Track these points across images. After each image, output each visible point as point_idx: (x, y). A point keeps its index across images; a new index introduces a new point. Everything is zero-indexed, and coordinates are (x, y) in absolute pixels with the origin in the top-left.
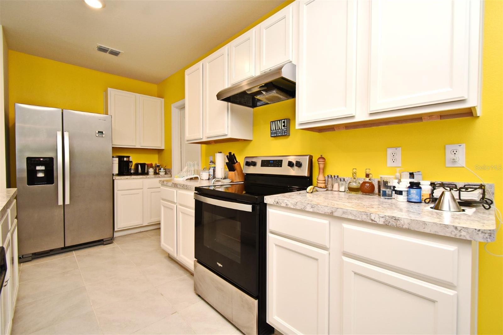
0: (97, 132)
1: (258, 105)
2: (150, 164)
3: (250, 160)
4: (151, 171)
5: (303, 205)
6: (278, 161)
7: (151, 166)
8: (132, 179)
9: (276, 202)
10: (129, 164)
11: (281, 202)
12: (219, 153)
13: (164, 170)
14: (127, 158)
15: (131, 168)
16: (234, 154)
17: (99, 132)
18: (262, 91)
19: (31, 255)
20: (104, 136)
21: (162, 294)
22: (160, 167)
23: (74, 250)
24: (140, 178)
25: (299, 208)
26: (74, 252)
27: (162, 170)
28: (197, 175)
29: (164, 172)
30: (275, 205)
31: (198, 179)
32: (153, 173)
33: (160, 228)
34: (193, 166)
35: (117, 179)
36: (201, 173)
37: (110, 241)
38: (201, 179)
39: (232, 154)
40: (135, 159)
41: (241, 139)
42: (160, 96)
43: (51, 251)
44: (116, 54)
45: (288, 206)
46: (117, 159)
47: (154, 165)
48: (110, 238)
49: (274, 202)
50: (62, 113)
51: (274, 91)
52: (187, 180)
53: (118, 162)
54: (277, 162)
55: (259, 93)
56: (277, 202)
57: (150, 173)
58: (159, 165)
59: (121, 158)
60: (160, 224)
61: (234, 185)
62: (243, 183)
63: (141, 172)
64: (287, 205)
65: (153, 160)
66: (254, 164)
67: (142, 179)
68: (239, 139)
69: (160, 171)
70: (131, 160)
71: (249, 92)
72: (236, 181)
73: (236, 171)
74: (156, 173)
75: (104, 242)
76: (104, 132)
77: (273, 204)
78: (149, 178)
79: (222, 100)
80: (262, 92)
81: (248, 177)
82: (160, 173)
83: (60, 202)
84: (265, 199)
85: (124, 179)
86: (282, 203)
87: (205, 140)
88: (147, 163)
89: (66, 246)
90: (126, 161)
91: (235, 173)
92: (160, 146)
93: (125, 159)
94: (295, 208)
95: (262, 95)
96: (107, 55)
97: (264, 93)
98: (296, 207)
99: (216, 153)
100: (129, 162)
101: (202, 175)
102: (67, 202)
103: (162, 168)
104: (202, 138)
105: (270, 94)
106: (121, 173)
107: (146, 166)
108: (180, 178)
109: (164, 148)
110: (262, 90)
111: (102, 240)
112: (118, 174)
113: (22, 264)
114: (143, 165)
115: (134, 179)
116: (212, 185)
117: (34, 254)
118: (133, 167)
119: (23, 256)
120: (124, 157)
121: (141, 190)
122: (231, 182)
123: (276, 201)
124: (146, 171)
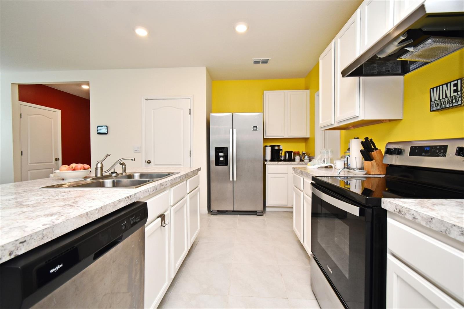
0: (253, 127)
1: (410, 70)
2: (297, 152)
3: (392, 147)
4: (297, 158)
5: (444, 226)
6: (438, 147)
7: (298, 153)
8: (279, 164)
9: (398, 210)
10: (280, 152)
11: (406, 212)
12: (355, 138)
13: (308, 157)
14: (278, 147)
15: (281, 156)
16: (371, 140)
17: (254, 127)
18: (405, 48)
19: (216, 211)
20: (257, 130)
21: (281, 274)
22: (306, 155)
23: (239, 214)
24: (286, 164)
25: (437, 229)
26: (238, 216)
27: (306, 157)
28: (331, 163)
29: (308, 159)
30: (396, 214)
31: (332, 168)
32: (299, 160)
33: (292, 212)
34: (326, 154)
35: (267, 164)
36: (335, 162)
37: (261, 213)
38: (335, 168)
39: (369, 139)
40: (285, 147)
41: (386, 120)
42: (307, 88)
43: (227, 211)
44: (265, 62)
45: (417, 220)
46: (270, 148)
47: (301, 153)
48: (261, 211)
49: (395, 209)
50: (233, 116)
51: (429, 41)
52: (318, 168)
53: (270, 150)
54: (438, 149)
55: (402, 51)
56: (400, 211)
57: (296, 160)
58: (305, 153)
59: (272, 147)
60: (292, 207)
61: (371, 178)
62: (384, 176)
63: (288, 159)
64: (414, 218)
65: (300, 148)
66: (399, 152)
67: (287, 165)
68: (383, 120)
69: (305, 158)
70: (281, 149)
71: (382, 56)
72: (374, 174)
73: (373, 161)
74: (301, 160)
75: (257, 213)
76: (257, 127)
77: (393, 212)
78: (293, 164)
79: (349, 76)
80: (407, 49)
81: (390, 169)
82: (305, 160)
83: (231, 179)
84: (383, 202)
85: (273, 164)
86: (407, 214)
87: (336, 125)
88: (293, 151)
89: (234, 210)
90: (277, 149)
91: (372, 163)
92: (305, 135)
93: (276, 148)
94: (428, 226)
95: (409, 53)
96: (261, 65)
97: (411, 49)
98: (430, 226)
99: (351, 139)
100: (279, 150)
101: (335, 163)
102: (235, 179)
103: (307, 156)
104: (333, 123)
105: (422, 48)
106: (273, 159)
107: (293, 153)
108: (312, 166)
109: (309, 137)
110: (407, 46)
111: (255, 212)
112: (270, 160)
113: (212, 216)
114: (290, 153)
115: (280, 164)
116: (338, 176)
117: (218, 211)
118: (283, 155)
119: (213, 210)
120: (275, 146)
121: (286, 175)
122: (366, 174)
123: (398, 208)
124: (292, 158)
